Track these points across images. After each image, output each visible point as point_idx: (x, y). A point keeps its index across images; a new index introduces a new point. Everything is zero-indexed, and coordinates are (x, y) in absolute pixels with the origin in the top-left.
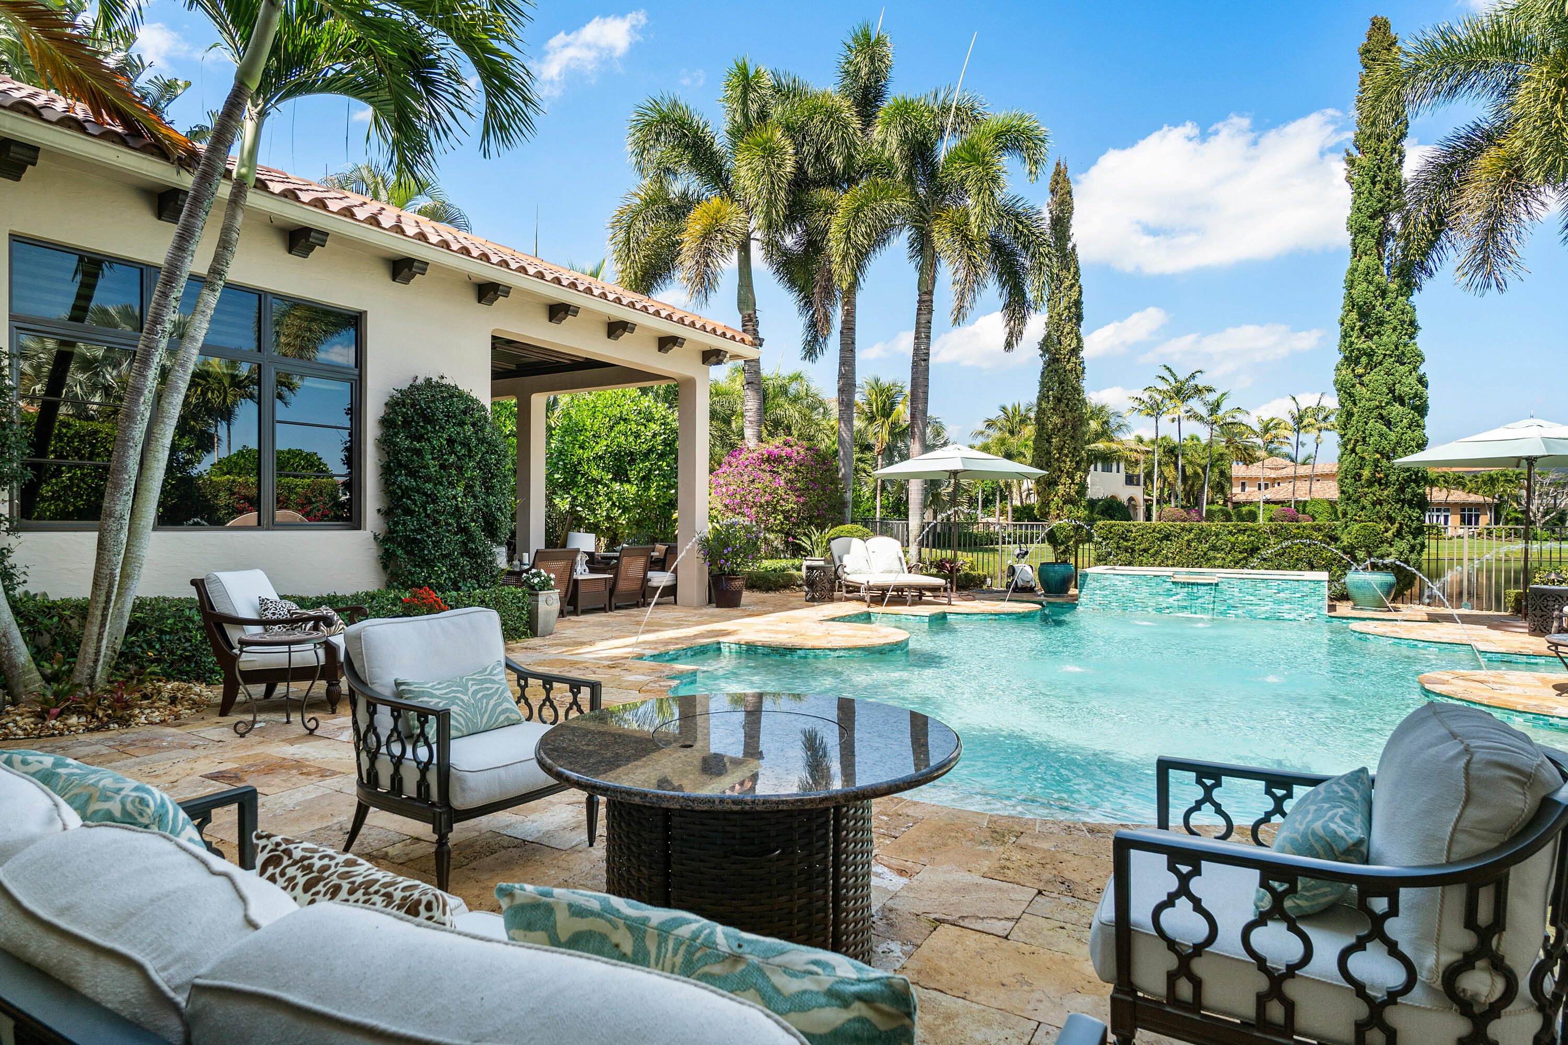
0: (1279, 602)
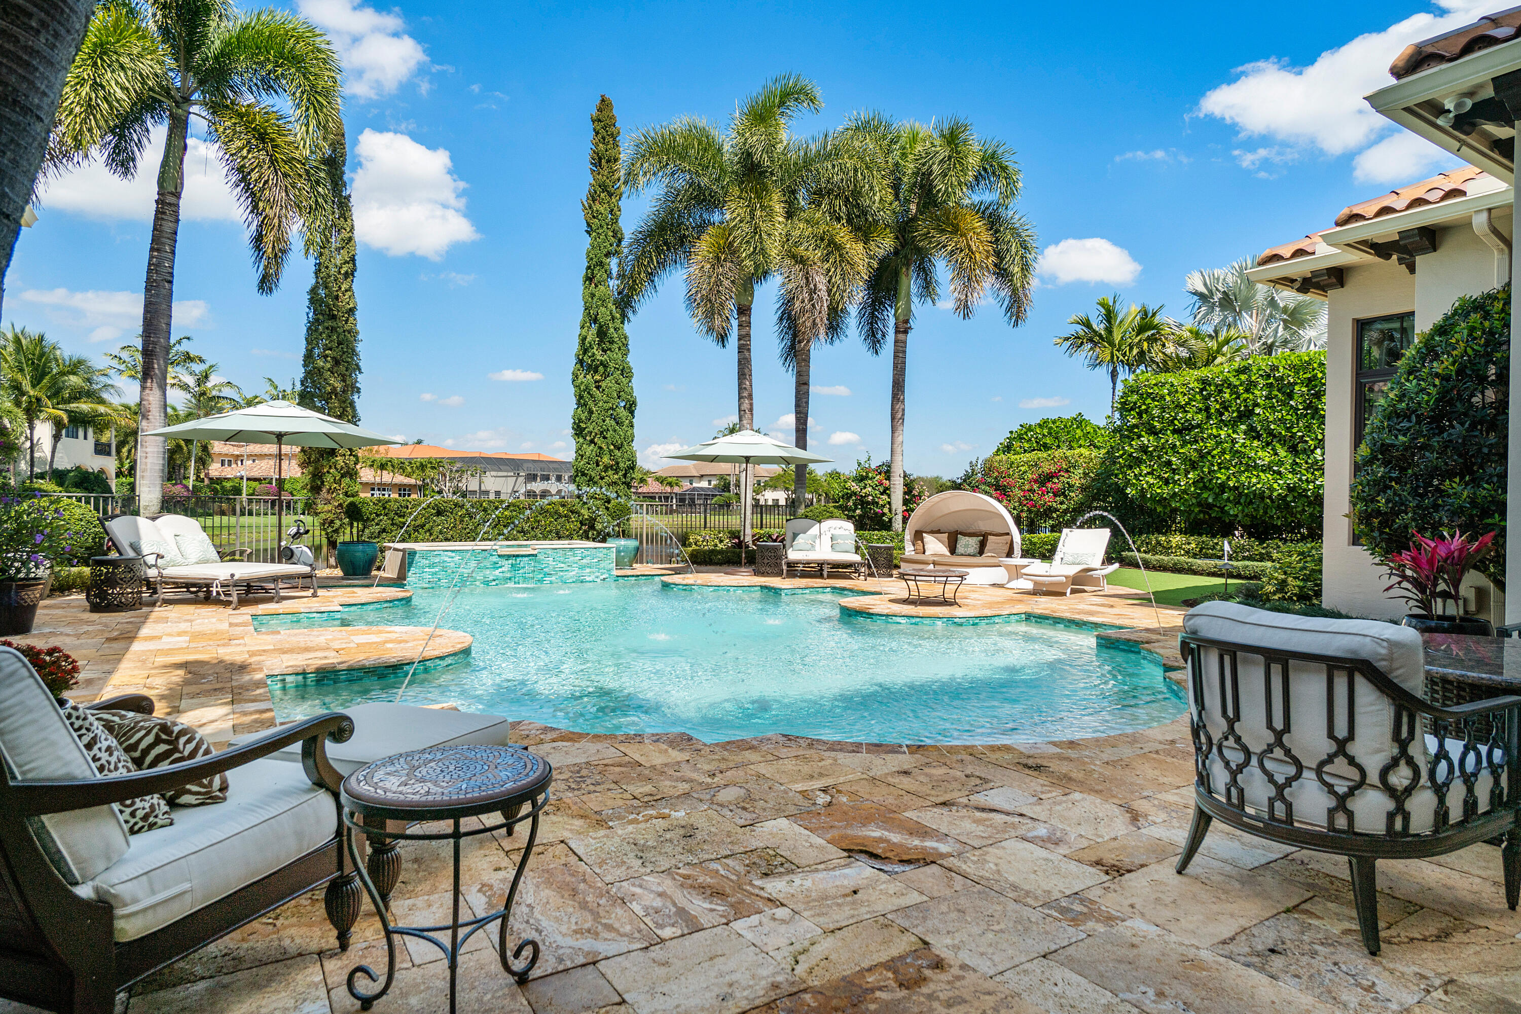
0: (582, 568)
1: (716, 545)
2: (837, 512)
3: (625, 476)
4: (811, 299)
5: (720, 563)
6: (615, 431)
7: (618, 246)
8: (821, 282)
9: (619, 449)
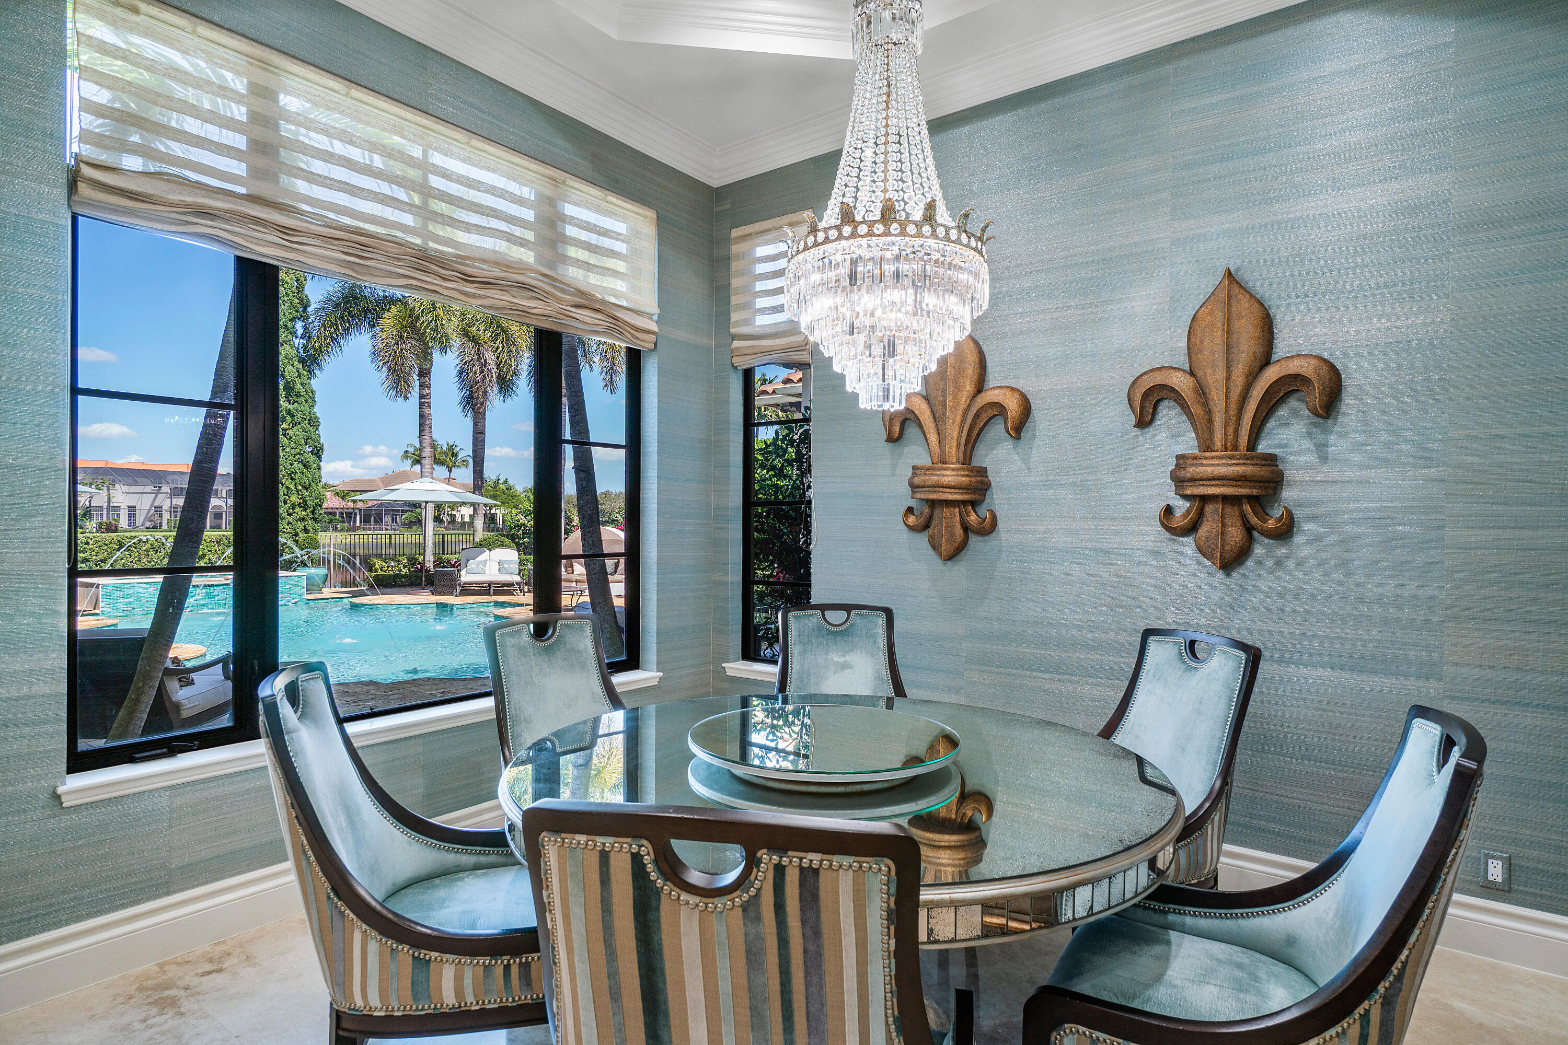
1: (400, 570)
2: (507, 541)
3: (313, 512)
4: (482, 372)
5: (404, 586)
6: (303, 473)
7: (304, 311)
8: (489, 356)
9: (307, 489)
